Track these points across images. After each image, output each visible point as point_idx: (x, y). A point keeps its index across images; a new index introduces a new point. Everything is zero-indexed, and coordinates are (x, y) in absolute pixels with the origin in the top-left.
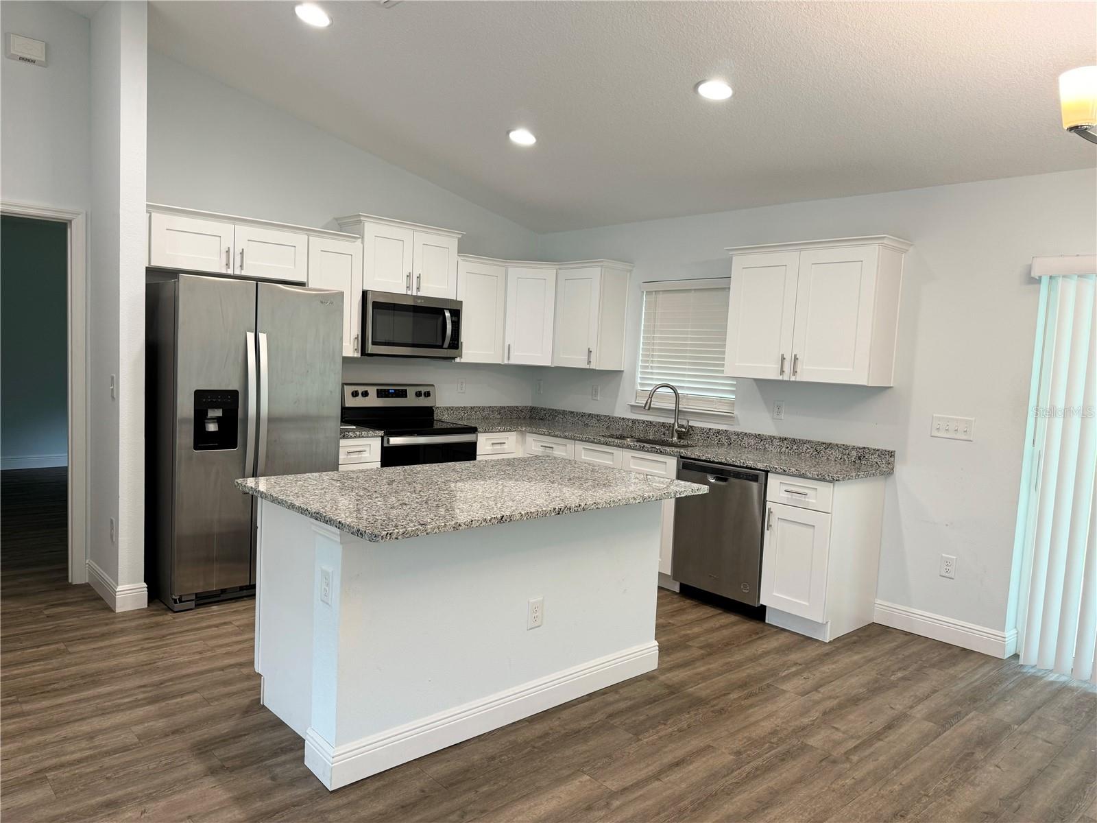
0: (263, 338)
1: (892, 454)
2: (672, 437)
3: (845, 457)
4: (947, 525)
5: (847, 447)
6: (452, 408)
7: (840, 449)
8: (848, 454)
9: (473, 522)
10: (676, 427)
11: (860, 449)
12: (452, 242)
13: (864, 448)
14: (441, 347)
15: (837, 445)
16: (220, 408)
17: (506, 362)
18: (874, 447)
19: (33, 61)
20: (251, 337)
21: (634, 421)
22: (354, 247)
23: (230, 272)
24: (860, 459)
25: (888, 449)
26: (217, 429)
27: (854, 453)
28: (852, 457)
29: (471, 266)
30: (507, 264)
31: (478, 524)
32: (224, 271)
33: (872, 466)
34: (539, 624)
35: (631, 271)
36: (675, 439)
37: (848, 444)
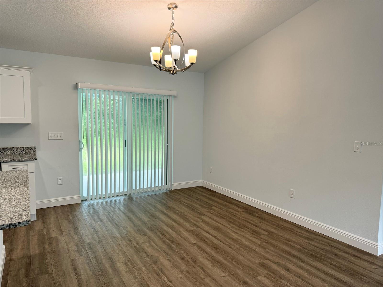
1: (35, 148)
3: (15, 152)
4: (58, 168)
5: (15, 148)
7: (12, 149)
8: (16, 151)
11: (21, 148)
13: (23, 147)
15: (10, 148)
18: (28, 146)
24: (22, 152)
25: (33, 146)
27: (19, 150)
28: (18, 151)
33: (27, 153)
37: (16, 147)
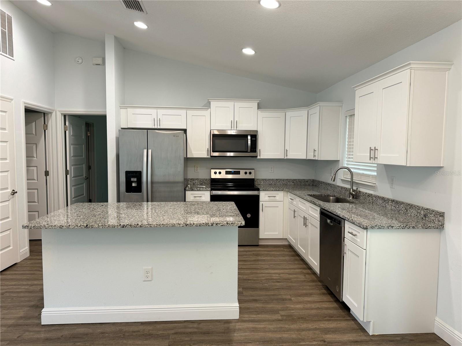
0: (150, 151)
2: (350, 197)
5: (419, 208)
6: (266, 180)
7: (416, 209)
8: (420, 213)
9: (70, 226)
10: (351, 191)
11: (425, 209)
12: (254, 105)
13: (428, 209)
14: (247, 152)
15: (415, 206)
16: (135, 178)
17: (286, 158)
19: (99, 65)
20: (145, 151)
21: (342, 188)
22: (206, 113)
23: (156, 127)
24: (425, 217)
25: (440, 211)
26: (136, 186)
29: (263, 114)
30: (285, 111)
31: (73, 227)
32: (153, 127)
34: (150, 280)
35: (342, 106)
36: (351, 198)
37: (420, 206)
